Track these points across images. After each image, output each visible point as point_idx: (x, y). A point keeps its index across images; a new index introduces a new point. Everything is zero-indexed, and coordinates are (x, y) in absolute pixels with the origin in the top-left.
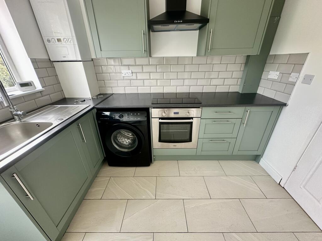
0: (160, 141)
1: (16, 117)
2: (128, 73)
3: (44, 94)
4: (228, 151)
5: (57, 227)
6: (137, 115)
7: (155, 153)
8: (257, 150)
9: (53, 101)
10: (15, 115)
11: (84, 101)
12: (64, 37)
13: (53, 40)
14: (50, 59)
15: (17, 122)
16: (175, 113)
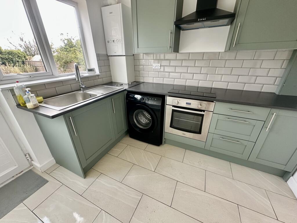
0: (171, 126)
1: (82, 89)
2: (158, 66)
3: (100, 77)
4: (242, 154)
5: (86, 160)
6: (154, 100)
7: (165, 136)
8: (285, 164)
9: (104, 83)
10: (82, 88)
11: (122, 85)
12: (117, 39)
13: (111, 41)
14: (107, 54)
15: (82, 92)
16: (187, 103)
